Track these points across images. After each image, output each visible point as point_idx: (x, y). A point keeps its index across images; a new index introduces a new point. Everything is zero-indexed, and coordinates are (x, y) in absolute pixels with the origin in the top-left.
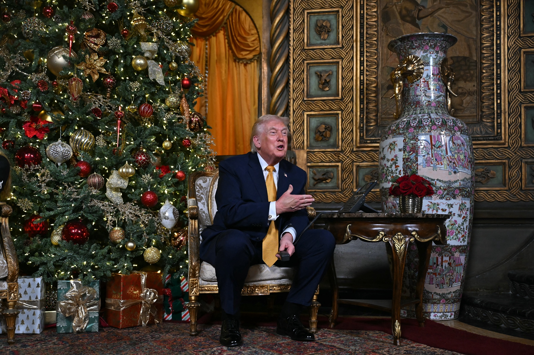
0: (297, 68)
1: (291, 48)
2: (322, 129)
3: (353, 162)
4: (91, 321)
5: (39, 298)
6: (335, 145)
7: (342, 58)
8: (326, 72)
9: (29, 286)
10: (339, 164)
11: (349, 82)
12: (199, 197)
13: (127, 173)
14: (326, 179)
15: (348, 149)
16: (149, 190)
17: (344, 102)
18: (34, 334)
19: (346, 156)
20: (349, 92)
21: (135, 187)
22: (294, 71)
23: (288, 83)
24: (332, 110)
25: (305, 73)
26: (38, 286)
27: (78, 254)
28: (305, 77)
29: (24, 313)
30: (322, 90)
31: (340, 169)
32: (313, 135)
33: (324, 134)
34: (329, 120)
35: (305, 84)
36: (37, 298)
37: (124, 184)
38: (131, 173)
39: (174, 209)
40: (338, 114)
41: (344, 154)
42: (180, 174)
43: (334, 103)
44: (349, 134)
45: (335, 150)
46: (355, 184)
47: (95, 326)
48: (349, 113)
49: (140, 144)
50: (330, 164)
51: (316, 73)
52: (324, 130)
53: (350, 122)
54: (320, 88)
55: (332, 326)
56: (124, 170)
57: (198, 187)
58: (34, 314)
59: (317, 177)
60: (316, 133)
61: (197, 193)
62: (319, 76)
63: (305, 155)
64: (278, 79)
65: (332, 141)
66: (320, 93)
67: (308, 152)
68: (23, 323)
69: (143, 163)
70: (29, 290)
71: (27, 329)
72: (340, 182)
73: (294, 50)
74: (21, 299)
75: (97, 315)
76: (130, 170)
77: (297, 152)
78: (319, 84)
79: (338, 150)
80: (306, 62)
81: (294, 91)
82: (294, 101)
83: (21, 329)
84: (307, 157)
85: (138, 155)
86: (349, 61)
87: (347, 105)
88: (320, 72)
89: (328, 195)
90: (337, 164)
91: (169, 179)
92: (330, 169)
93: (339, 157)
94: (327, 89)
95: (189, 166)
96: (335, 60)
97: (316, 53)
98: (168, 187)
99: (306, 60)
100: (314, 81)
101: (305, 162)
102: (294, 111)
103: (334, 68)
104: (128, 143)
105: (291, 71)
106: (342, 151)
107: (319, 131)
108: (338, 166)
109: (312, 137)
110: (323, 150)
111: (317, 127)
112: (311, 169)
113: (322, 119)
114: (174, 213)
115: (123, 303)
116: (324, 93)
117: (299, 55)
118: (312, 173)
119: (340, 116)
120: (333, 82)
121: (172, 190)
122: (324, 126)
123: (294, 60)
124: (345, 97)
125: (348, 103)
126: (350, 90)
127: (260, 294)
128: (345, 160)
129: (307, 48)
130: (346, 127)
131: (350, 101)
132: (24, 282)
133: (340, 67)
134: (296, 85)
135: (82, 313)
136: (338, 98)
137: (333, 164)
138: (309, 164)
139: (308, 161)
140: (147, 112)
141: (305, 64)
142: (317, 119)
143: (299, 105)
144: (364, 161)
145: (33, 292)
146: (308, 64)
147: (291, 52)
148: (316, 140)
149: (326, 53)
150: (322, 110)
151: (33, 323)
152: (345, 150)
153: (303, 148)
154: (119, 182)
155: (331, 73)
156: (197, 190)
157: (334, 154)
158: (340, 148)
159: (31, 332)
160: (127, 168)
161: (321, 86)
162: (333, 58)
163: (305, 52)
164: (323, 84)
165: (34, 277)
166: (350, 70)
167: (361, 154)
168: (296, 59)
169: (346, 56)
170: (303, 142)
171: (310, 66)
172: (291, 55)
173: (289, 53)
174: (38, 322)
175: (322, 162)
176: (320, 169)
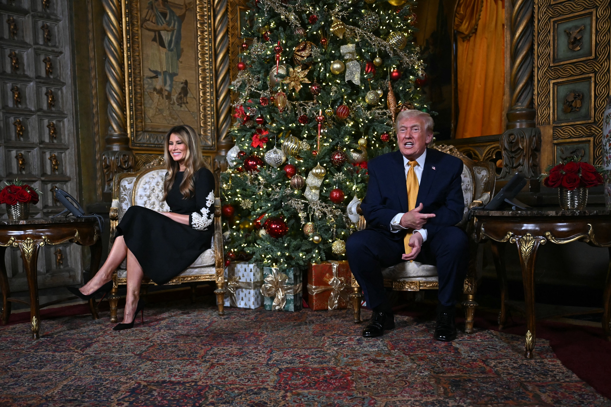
0: (543, 29)
1: (536, 7)
2: (571, 99)
4: (288, 302)
6: (587, 116)
7: (597, 6)
8: (576, 27)
9: (245, 270)
10: (592, 139)
11: (605, 35)
13: (321, 173)
17: (598, 62)
18: (250, 309)
19: (599, 128)
20: (605, 48)
22: (539, 33)
23: (531, 49)
24: (584, 73)
25: (552, 34)
26: (251, 271)
28: (551, 38)
29: (242, 291)
30: (572, 50)
31: (592, 144)
32: (561, 106)
33: (573, 104)
34: (581, 87)
35: (552, 47)
36: (251, 280)
37: (318, 182)
38: (324, 173)
40: (590, 78)
41: (598, 126)
43: (586, 64)
44: (604, 100)
45: (587, 122)
47: (291, 307)
48: (604, 75)
50: (580, 139)
51: (565, 31)
52: (573, 99)
53: (606, 85)
54: (570, 49)
56: (317, 171)
58: (249, 293)
59: (565, 156)
60: (564, 104)
62: (568, 34)
63: (551, 131)
64: (519, 46)
65: (583, 111)
66: (570, 54)
67: (554, 128)
68: (242, 300)
70: (245, 274)
71: (246, 304)
73: (539, 8)
74: (240, 281)
75: (292, 298)
77: (542, 129)
78: (569, 43)
79: (590, 121)
80: (552, 20)
81: (538, 57)
82: (538, 68)
83: (241, 304)
84: (553, 133)
86: (605, 9)
87: (602, 65)
88: (570, 29)
90: (589, 138)
93: (591, 129)
94: (578, 48)
96: (587, 11)
97: (565, 7)
99: (553, 18)
100: (563, 41)
101: (550, 139)
102: (538, 81)
103: (587, 21)
104: (326, 144)
105: (536, 34)
106: (595, 123)
107: (568, 102)
108: (590, 141)
109: (560, 109)
110: (573, 123)
111: (566, 96)
112: (559, 147)
113: (571, 86)
115: (315, 289)
116: (575, 54)
117: (545, 13)
118: (559, 152)
119: (593, 79)
120: (586, 37)
121: (360, 186)
122: (573, 94)
123: (539, 21)
124: (600, 55)
125: (604, 62)
126: (606, 45)
127: (409, 290)
128: (598, 134)
129: (554, 3)
130: (601, 93)
131: (606, 59)
132: (242, 267)
133: (594, 18)
134: (541, 49)
135: (280, 295)
136: (591, 58)
137: (584, 139)
138: (555, 142)
139: (554, 137)
141: (552, 23)
142: (566, 87)
143: (545, 73)
145: (248, 275)
146: (555, 22)
147: (536, 11)
148: (565, 111)
149: (576, 4)
150: (572, 75)
151: (249, 300)
152: (599, 121)
153: (549, 123)
154: (315, 182)
155: (582, 27)
157: (586, 127)
158: (593, 119)
159: (248, 307)
161: (571, 46)
162: (585, 9)
163: (552, 8)
164: (573, 43)
165: (249, 263)
166: (607, 20)
168: (541, 18)
169: (601, 2)
170: (549, 116)
171: (558, 24)
172: (536, 16)
173: (533, 12)
174: (252, 299)
175: (571, 137)
176: (568, 147)
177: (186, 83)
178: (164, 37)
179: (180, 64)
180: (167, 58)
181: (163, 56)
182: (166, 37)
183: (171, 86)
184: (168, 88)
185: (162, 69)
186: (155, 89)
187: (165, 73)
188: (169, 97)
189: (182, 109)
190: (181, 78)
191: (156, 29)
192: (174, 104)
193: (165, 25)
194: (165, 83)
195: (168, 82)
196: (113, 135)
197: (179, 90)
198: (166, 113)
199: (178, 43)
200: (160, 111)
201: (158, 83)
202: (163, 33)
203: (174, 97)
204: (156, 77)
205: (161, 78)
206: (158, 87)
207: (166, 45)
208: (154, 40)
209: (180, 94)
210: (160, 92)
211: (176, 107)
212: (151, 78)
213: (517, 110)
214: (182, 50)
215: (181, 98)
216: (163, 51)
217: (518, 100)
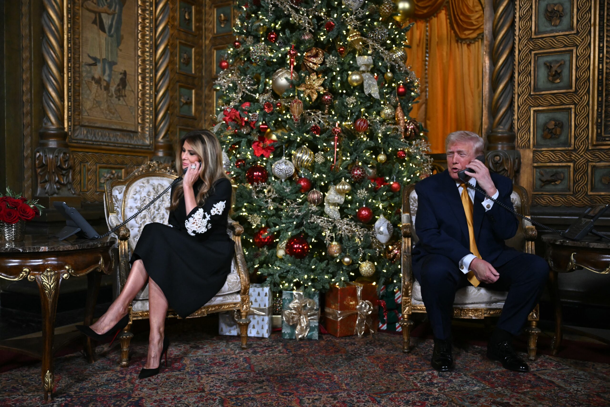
0: (523, 59)
1: (517, 38)
2: (551, 126)
3: (588, 161)
4: (312, 329)
5: (267, 306)
6: (567, 143)
7: (577, 45)
8: (557, 62)
9: (259, 294)
10: (571, 164)
11: (585, 72)
12: (413, 211)
13: (344, 190)
14: (554, 181)
15: (582, 147)
16: (364, 206)
17: (578, 95)
18: (263, 338)
19: (579, 155)
20: (584, 83)
21: (351, 202)
22: (519, 63)
23: (512, 78)
24: (564, 104)
25: (532, 65)
26: (266, 295)
27: (299, 268)
28: (532, 69)
29: (254, 318)
30: (553, 82)
31: (572, 169)
32: (540, 132)
33: (554, 131)
34: (559, 116)
35: (532, 77)
36: (265, 306)
37: (341, 199)
38: (347, 190)
39: (388, 224)
40: (570, 109)
41: (577, 153)
42: (395, 186)
43: (567, 96)
44: (583, 130)
45: (567, 148)
46: (589, 187)
47: (315, 335)
48: (584, 107)
49: (356, 158)
50: (560, 164)
51: (545, 64)
52: (554, 127)
53: (585, 117)
54: (550, 81)
55: (554, 353)
56: (341, 187)
57: (412, 201)
58: (263, 320)
59: (544, 179)
60: (544, 130)
61: (411, 207)
62: (549, 67)
63: (531, 155)
64: (501, 73)
65: (563, 138)
66: (549, 85)
67: (534, 152)
68: (254, 327)
69: (358, 177)
70: (259, 299)
71: (258, 333)
72: (572, 184)
73: (520, 40)
74: (252, 306)
75: (317, 324)
76: (347, 187)
77: (521, 151)
78: (549, 76)
79: (570, 148)
80: (533, 52)
81: (519, 85)
82: (519, 96)
83: (252, 333)
84: (533, 157)
85: (354, 170)
86: (585, 49)
87: (581, 98)
88: (550, 63)
89: (558, 198)
90: (569, 164)
91: (384, 194)
92: (560, 170)
93: (571, 156)
94: (558, 81)
95: (404, 177)
96: (568, 48)
97: (546, 42)
98: (382, 201)
99: (534, 50)
100: (543, 73)
101: (530, 162)
102: (519, 107)
103: (567, 57)
104: (344, 158)
105: (516, 63)
106: (575, 150)
107: (548, 128)
108: (570, 166)
109: (539, 135)
110: (552, 149)
111: (545, 124)
112: (538, 170)
113: (551, 115)
114: (388, 228)
115: (340, 314)
116: (554, 85)
117: (526, 45)
118: (539, 174)
119: (573, 110)
120: (565, 72)
121: (386, 204)
122: (553, 122)
123: (519, 52)
124: (579, 89)
125: (584, 96)
126: (586, 81)
127: (474, 318)
128: (578, 160)
129: (535, 37)
130: (580, 123)
131: (585, 94)
132: (254, 291)
133: (574, 55)
134: (522, 78)
135: (304, 322)
136: (570, 91)
137: (564, 164)
138: (535, 165)
139: (534, 160)
140: (362, 127)
141: (533, 55)
142: (546, 115)
143: (525, 101)
144: (601, 161)
145: (262, 300)
146: (535, 54)
147: (517, 42)
148: (544, 137)
149: (557, 41)
150: (552, 105)
151: (262, 328)
152: (579, 149)
153: (529, 147)
154: (336, 198)
155: (563, 62)
156: (411, 203)
157: (566, 153)
158: (573, 146)
159: (260, 336)
160: (344, 185)
161: (551, 78)
162: (565, 46)
163: (533, 42)
164: (554, 75)
165: (262, 287)
166: (587, 58)
167: (598, 153)
168: (522, 49)
169: (581, 42)
170: (529, 140)
171: (538, 57)
172: (516, 46)
173: (514, 43)
174: (266, 327)
175: (551, 162)
176: (548, 170)
177: (125, 73)
178: (104, 21)
179: (119, 53)
180: (107, 44)
181: (103, 41)
182: (107, 20)
183: (110, 76)
184: (106, 78)
185: (101, 56)
186: (93, 78)
187: (104, 60)
188: (107, 88)
189: (120, 103)
190: (120, 68)
191: (96, 10)
192: (112, 96)
194: (104, 72)
195: (107, 72)
197: (118, 81)
198: (104, 106)
199: (118, 29)
200: (98, 103)
201: (97, 72)
202: (103, 15)
203: (113, 89)
204: (95, 64)
205: (99, 66)
206: (96, 76)
207: (107, 30)
208: (94, 22)
209: (118, 85)
210: (98, 82)
211: (114, 100)
212: (90, 65)
213: (499, 133)
214: (122, 37)
215: (119, 90)
216: (103, 36)
217: (500, 123)
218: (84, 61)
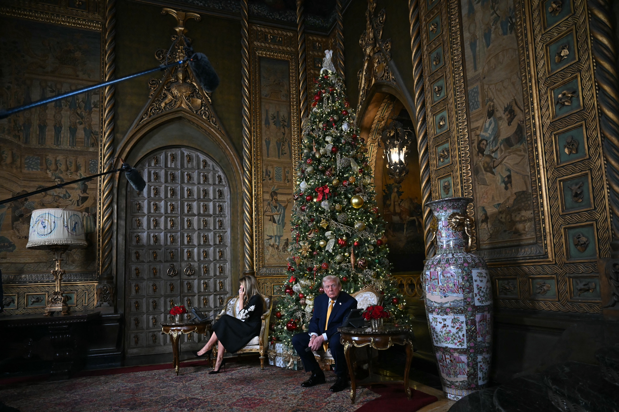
9: (279, 347)
29: (278, 358)
37: (310, 303)
140: (324, 267)
145: (280, 350)
177: (287, 239)
178: (275, 218)
179: (284, 231)
180: (277, 229)
181: (275, 228)
182: (276, 218)
183: (279, 242)
184: (277, 244)
185: (274, 234)
186: (270, 245)
187: (276, 236)
188: (278, 248)
189: (285, 253)
190: (285, 237)
191: (271, 215)
192: (281, 251)
193: (276, 212)
194: (276, 241)
195: (278, 241)
196: (246, 271)
198: (276, 256)
199: (283, 220)
200: (273, 256)
201: (272, 242)
202: (275, 216)
203: (281, 248)
204: (271, 239)
205: (273, 239)
206: (272, 244)
207: (277, 222)
208: (270, 220)
209: (284, 246)
210: (273, 246)
211: (282, 253)
212: (268, 239)
214: (285, 223)
215: (284, 248)
216: (275, 225)
218: (265, 238)
